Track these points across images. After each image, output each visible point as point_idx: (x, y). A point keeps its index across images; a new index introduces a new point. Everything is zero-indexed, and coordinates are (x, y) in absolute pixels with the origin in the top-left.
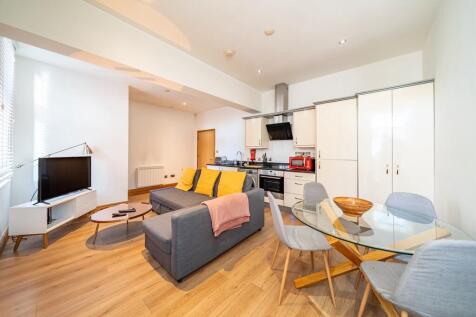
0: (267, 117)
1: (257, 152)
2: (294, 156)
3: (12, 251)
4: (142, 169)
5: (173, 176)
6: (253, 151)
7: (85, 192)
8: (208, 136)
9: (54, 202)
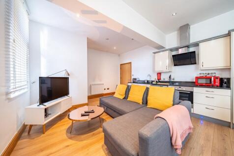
0: (171, 50)
1: (162, 74)
2: (199, 76)
3: (27, 134)
4: (93, 85)
5: (108, 89)
6: (159, 74)
7: (66, 98)
8: (127, 66)
9: (48, 104)
